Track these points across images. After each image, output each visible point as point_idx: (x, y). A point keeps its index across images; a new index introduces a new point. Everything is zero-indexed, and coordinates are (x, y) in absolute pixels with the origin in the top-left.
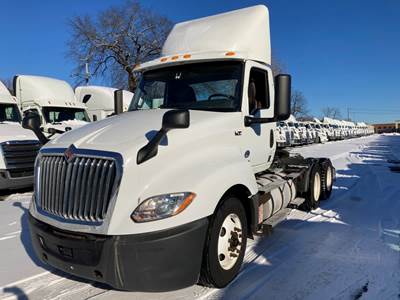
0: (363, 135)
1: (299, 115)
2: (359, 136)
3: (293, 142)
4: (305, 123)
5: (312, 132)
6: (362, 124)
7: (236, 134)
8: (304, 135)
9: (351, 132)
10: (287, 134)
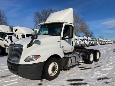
0: (110, 44)
1: (92, 37)
2: (109, 44)
3: (91, 45)
4: (93, 40)
5: (95, 42)
6: (110, 41)
7: (58, 42)
8: (93, 43)
9: (106, 42)
10: (89, 42)
